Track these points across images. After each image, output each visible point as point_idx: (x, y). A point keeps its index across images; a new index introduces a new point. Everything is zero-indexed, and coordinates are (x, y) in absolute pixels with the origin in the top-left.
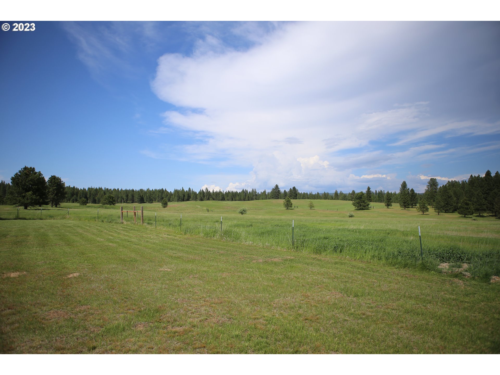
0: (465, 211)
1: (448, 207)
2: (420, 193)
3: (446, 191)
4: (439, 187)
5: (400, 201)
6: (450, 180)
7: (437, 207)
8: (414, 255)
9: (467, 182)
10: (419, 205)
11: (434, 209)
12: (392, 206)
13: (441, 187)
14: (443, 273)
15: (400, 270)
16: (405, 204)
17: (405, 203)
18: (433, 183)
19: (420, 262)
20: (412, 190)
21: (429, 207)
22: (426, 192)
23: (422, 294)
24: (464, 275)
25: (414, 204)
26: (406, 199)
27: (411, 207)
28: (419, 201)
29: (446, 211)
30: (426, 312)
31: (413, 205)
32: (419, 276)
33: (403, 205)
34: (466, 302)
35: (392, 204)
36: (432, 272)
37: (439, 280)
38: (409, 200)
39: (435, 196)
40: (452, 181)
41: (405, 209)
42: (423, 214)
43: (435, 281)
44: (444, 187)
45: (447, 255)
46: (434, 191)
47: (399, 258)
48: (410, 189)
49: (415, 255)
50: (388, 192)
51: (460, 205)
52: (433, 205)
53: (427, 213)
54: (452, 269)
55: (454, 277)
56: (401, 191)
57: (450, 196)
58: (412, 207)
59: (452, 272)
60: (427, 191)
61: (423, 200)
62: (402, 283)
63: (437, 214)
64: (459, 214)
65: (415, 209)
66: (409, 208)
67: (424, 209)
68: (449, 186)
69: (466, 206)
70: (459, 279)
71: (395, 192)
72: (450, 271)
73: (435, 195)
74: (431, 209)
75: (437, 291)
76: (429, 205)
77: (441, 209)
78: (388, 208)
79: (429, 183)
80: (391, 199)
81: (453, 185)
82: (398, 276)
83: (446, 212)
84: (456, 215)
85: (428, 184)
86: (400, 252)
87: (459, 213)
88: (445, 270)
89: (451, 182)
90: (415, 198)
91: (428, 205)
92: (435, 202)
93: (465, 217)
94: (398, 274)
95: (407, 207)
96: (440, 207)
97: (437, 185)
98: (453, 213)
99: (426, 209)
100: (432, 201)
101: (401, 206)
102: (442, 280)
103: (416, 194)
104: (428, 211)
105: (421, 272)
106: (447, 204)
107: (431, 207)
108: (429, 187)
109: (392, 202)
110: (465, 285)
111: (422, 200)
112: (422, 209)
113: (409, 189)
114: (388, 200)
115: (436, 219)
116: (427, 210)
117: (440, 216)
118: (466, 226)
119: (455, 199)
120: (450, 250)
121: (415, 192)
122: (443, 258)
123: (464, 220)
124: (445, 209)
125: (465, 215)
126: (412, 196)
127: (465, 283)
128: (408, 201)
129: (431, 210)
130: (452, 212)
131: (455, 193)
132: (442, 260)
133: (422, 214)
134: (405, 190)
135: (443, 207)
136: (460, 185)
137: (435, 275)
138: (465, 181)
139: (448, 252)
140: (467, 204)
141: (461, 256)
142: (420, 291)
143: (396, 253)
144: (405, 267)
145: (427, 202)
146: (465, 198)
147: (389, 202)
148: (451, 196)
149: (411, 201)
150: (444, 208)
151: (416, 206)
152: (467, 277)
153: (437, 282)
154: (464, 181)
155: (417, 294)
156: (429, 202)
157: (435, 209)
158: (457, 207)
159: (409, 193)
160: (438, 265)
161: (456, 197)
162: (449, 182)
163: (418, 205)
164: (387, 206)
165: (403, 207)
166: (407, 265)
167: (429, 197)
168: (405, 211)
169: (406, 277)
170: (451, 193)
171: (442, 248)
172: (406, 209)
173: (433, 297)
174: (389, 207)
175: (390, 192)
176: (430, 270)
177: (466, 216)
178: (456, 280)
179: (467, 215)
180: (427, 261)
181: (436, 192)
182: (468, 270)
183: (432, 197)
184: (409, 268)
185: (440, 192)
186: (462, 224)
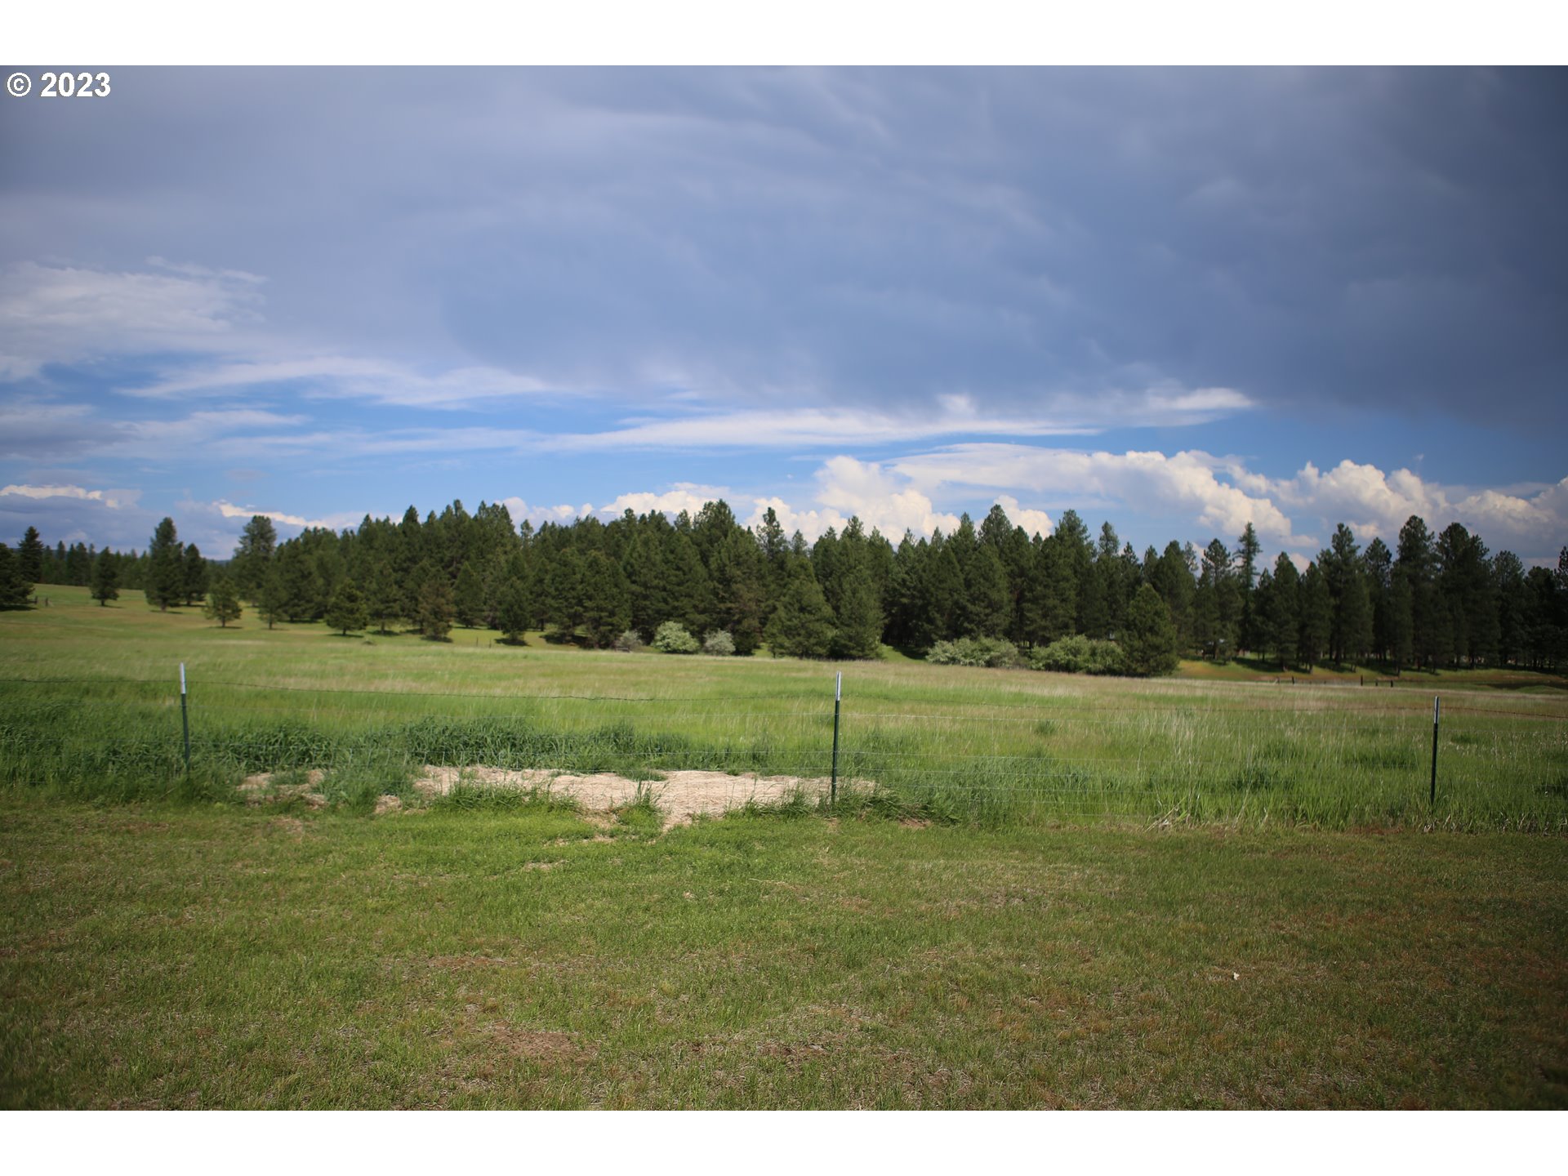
0: (345, 618)
1: (299, 606)
2: (217, 558)
3: (295, 557)
4: (276, 544)
5: (147, 582)
6: (311, 527)
7: (266, 606)
8: (164, 756)
9: (356, 533)
10: (213, 598)
11: (257, 610)
12: (119, 599)
13: (281, 544)
14: (252, 806)
15: (110, 812)
16: (166, 595)
17: (164, 589)
18: (260, 530)
19: (182, 778)
20: (193, 549)
21: (242, 604)
22: (237, 557)
23: (171, 880)
24: (310, 803)
25: (194, 595)
26: (167, 576)
27: (185, 603)
28: (213, 585)
29: (294, 619)
30: (175, 935)
31: (193, 598)
32: (174, 824)
33: (159, 597)
34: (300, 880)
35: (121, 592)
36: (219, 804)
37: (235, 828)
38: (179, 580)
39: (263, 572)
40: (315, 529)
41: (164, 608)
42: (223, 627)
43: (222, 830)
44: (292, 545)
45: (271, 748)
46: (262, 554)
47: (111, 771)
48: (186, 545)
49: (166, 759)
50: (106, 552)
51: (333, 599)
52: (256, 599)
53: (235, 623)
54: (277, 790)
55: (281, 812)
56: (153, 548)
57: (306, 573)
58: (189, 605)
59: (275, 798)
60: (240, 555)
61: (227, 582)
62: (109, 854)
63: (267, 626)
64: (328, 628)
65: (198, 610)
66: (177, 605)
67: (226, 611)
68: (306, 543)
69: (348, 605)
70: (293, 817)
71: (133, 552)
72: (270, 797)
73: (264, 568)
74: (250, 610)
75: (224, 862)
76: (244, 597)
77: (280, 611)
78: (103, 605)
79: (248, 530)
80: (114, 575)
81: (315, 539)
82: (99, 832)
83: (292, 622)
84: (320, 629)
85: (246, 534)
86: (115, 753)
87: (329, 625)
88: (255, 796)
89: (312, 530)
90: (199, 573)
91: (239, 599)
92: (261, 591)
93: (344, 635)
94: (99, 826)
95: (172, 602)
96: (277, 605)
97: (269, 538)
98: (313, 625)
99: (234, 612)
100: (253, 585)
101: (151, 599)
102: (246, 825)
103: (204, 561)
104: (237, 617)
105: (183, 809)
106: (296, 596)
107: (251, 604)
108: (248, 541)
109: (119, 585)
110: (307, 832)
111: (222, 583)
112: (219, 610)
113: (181, 545)
114: (104, 577)
115: (262, 643)
116: (237, 612)
117: (273, 632)
118: (343, 661)
119: (320, 582)
120: (280, 732)
121: (202, 556)
122: (257, 758)
123: (341, 644)
124: (291, 611)
125: (345, 630)
126: (190, 568)
127: (308, 826)
128: (174, 582)
129: (249, 614)
130: (311, 622)
131: (322, 565)
132: (254, 764)
133: (219, 627)
134: (169, 547)
135: (286, 604)
136: (337, 540)
137: (225, 813)
138: (352, 532)
139: (273, 740)
140: (352, 598)
141: (308, 750)
142: (166, 871)
143: (99, 757)
144: (127, 800)
145: (237, 589)
146: (348, 580)
147: (106, 584)
148: (310, 574)
149: (187, 584)
150: (287, 608)
151: (201, 600)
152: (316, 807)
153: (228, 835)
154: (349, 531)
155: (154, 883)
156: (244, 590)
157: (260, 613)
158: (326, 606)
159: (180, 556)
160: (240, 782)
161: (324, 578)
162: (306, 530)
163: (208, 597)
164: (99, 598)
165: (156, 604)
166: (138, 791)
167: (245, 572)
168: (164, 615)
169: (128, 832)
170: (311, 563)
171: (257, 730)
172: (169, 609)
173: (206, 884)
174: (109, 602)
175: (113, 551)
176: (210, 799)
177: (348, 632)
178: (285, 820)
179: (348, 628)
180: (204, 774)
181: (266, 559)
182: (321, 786)
183: (254, 575)
184: (142, 800)
185: (279, 560)
186: (333, 655)
